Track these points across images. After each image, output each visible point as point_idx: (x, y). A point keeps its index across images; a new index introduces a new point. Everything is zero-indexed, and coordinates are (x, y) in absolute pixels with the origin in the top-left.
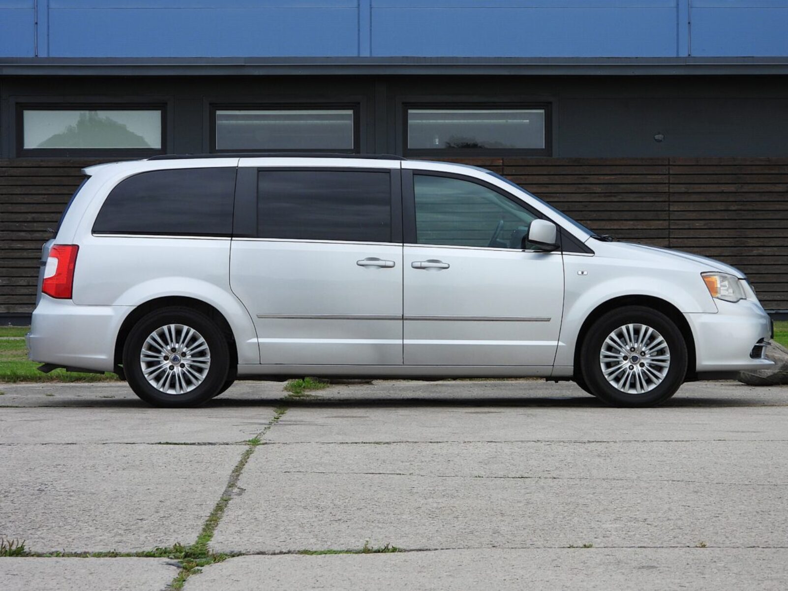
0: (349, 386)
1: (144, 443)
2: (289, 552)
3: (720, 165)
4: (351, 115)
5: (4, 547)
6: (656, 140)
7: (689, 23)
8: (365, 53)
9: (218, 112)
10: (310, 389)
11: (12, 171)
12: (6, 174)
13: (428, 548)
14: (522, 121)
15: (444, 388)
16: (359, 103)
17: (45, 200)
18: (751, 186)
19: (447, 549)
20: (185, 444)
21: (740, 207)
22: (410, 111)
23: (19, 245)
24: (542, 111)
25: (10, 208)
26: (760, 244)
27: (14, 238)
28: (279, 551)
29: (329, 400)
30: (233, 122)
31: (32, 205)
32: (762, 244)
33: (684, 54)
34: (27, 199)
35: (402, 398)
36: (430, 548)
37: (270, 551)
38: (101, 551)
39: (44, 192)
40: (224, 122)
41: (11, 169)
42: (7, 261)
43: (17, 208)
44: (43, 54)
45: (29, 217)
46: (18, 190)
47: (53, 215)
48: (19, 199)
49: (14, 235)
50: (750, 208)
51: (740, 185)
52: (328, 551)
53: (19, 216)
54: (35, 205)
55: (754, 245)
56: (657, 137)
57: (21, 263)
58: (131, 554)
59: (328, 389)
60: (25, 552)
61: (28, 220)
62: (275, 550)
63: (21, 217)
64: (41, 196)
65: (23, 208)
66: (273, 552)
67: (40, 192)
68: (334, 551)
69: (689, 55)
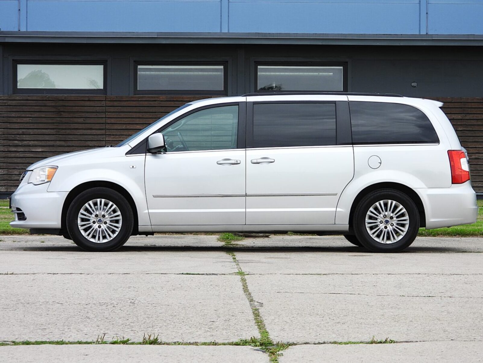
0: (256, 238)
1: (172, 273)
2: (324, 343)
3: (452, 102)
4: (222, 69)
5: (145, 339)
6: (412, 86)
7: (427, 13)
8: (225, 30)
9: (139, 67)
10: (235, 240)
11: (10, 102)
12: (6, 105)
13: (411, 341)
14: (328, 73)
15: (317, 241)
16: (227, 62)
17: (30, 121)
18: (471, 115)
19: (424, 341)
20: (198, 274)
21: (464, 128)
22: (259, 67)
23: (14, 149)
24: (342, 67)
25: (9, 126)
26: (477, 151)
27: (11, 145)
28: (317, 342)
29: (252, 247)
30: (148, 73)
31: (22, 124)
32: (478, 152)
33: (423, 32)
34: (19, 120)
35: (297, 246)
36: (413, 340)
37: (312, 342)
38: (206, 341)
39: (30, 116)
40: (142, 73)
41: (9, 101)
42: (7, 159)
43: (13, 126)
44: (23, 29)
45: (20, 131)
46: (13, 115)
47: (35, 130)
48: (15, 120)
49: (11, 143)
50: (471, 129)
51: (464, 115)
52: (349, 342)
53: (13, 130)
54: (24, 124)
55: (473, 152)
56: (413, 84)
57: (15, 160)
58: (225, 344)
59: (244, 240)
60: (158, 342)
61: (20, 133)
62: (315, 342)
63: (15, 131)
64: (28, 118)
65: (16, 126)
66: (314, 343)
67: (27, 116)
68: (353, 342)
69: (427, 33)
